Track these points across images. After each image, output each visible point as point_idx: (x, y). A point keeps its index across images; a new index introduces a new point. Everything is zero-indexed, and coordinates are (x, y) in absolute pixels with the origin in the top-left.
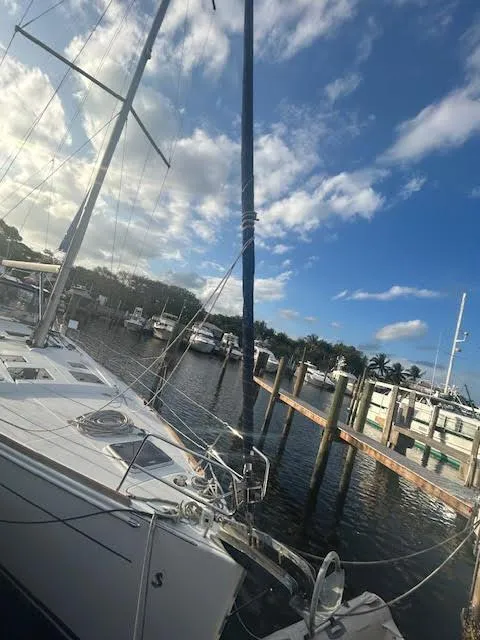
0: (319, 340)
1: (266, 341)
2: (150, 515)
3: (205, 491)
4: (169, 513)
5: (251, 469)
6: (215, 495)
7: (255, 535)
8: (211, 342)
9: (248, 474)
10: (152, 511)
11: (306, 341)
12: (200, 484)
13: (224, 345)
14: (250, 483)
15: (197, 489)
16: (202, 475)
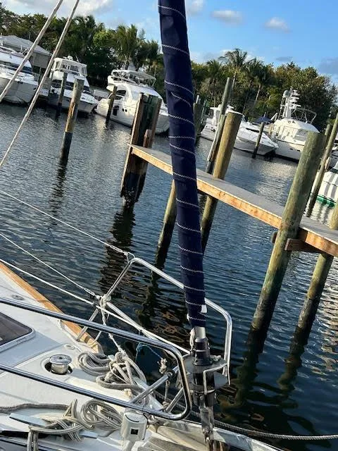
0: (246, 60)
1: (142, 70)
2: (23, 435)
3: (108, 376)
4: (58, 426)
5: (204, 336)
6: (129, 379)
7: (217, 437)
8: (29, 79)
9: (199, 345)
10: (24, 428)
11: (223, 64)
12: (95, 364)
13: (56, 83)
14: (205, 361)
15: (93, 374)
16: (93, 348)
